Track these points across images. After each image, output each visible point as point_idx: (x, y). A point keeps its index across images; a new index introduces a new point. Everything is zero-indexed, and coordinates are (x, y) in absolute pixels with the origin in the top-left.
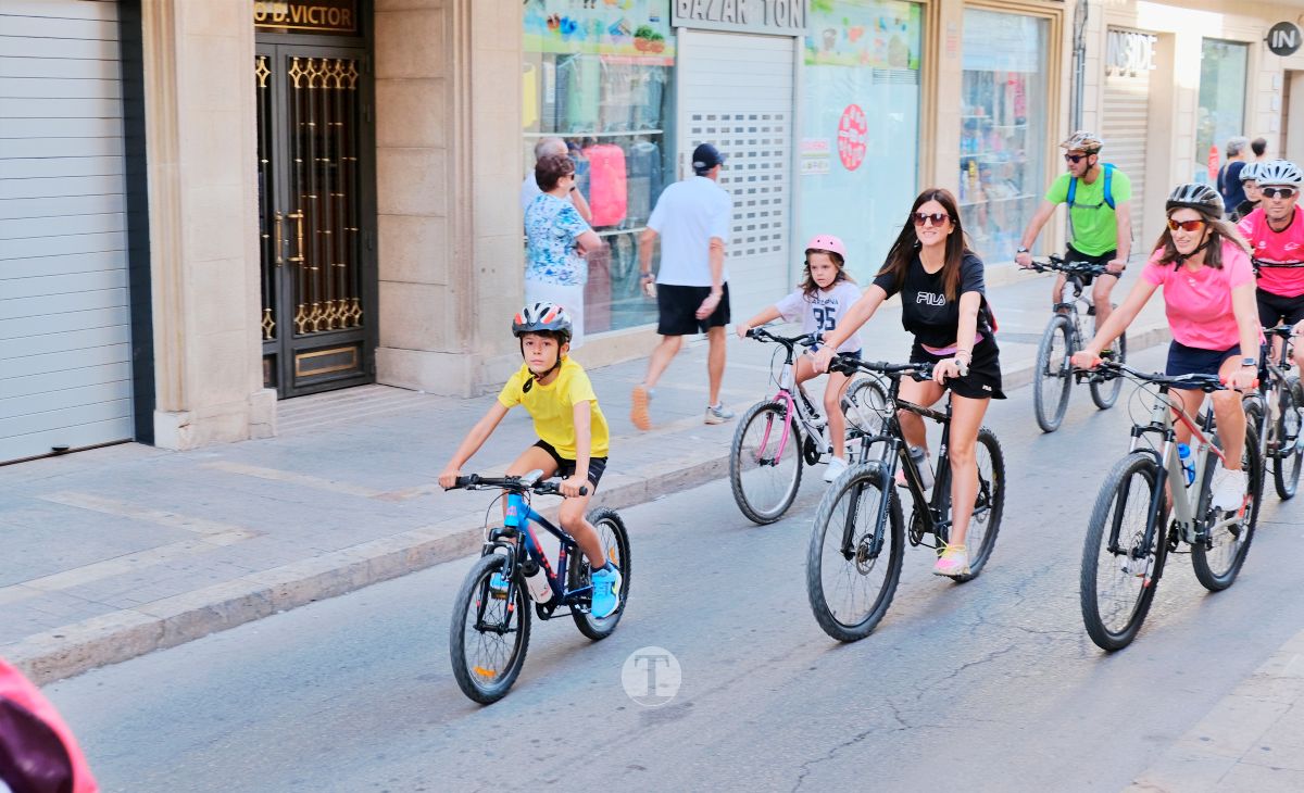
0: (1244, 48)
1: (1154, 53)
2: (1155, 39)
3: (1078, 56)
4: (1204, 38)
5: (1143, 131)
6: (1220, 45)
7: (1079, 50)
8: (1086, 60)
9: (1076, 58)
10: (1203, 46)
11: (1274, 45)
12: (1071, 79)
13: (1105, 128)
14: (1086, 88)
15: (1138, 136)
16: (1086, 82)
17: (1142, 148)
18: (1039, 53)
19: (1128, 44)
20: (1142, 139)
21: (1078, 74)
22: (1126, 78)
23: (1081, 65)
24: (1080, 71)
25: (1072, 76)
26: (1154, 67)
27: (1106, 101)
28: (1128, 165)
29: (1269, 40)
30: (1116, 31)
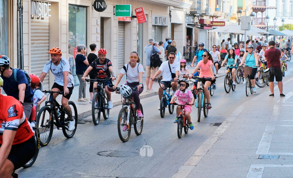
0: (85, 8)
1: (50, 10)
2: (50, 5)
3: (20, 11)
4: (69, 4)
5: (48, 41)
6: (76, 7)
7: (20, 9)
8: (23, 13)
9: (19, 12)
10: (69, 8)
11: (97, 8)
12: (17, 21)
13: (32, 40)
14: (23, 23)
15: (45, 43)
16: (23, 22)
17: (48, 48)
18: (4, 9)
19: (40, 6)
20: (48, 45)
21: (20, 18)
22: (40, 20)
23: (21, 14)
24: (21, 17)
25: (17, 19)
26: (50, 16)
27: (32, 29)
28: (42, 55)
29: (94, 5)
30: (35, 1)
